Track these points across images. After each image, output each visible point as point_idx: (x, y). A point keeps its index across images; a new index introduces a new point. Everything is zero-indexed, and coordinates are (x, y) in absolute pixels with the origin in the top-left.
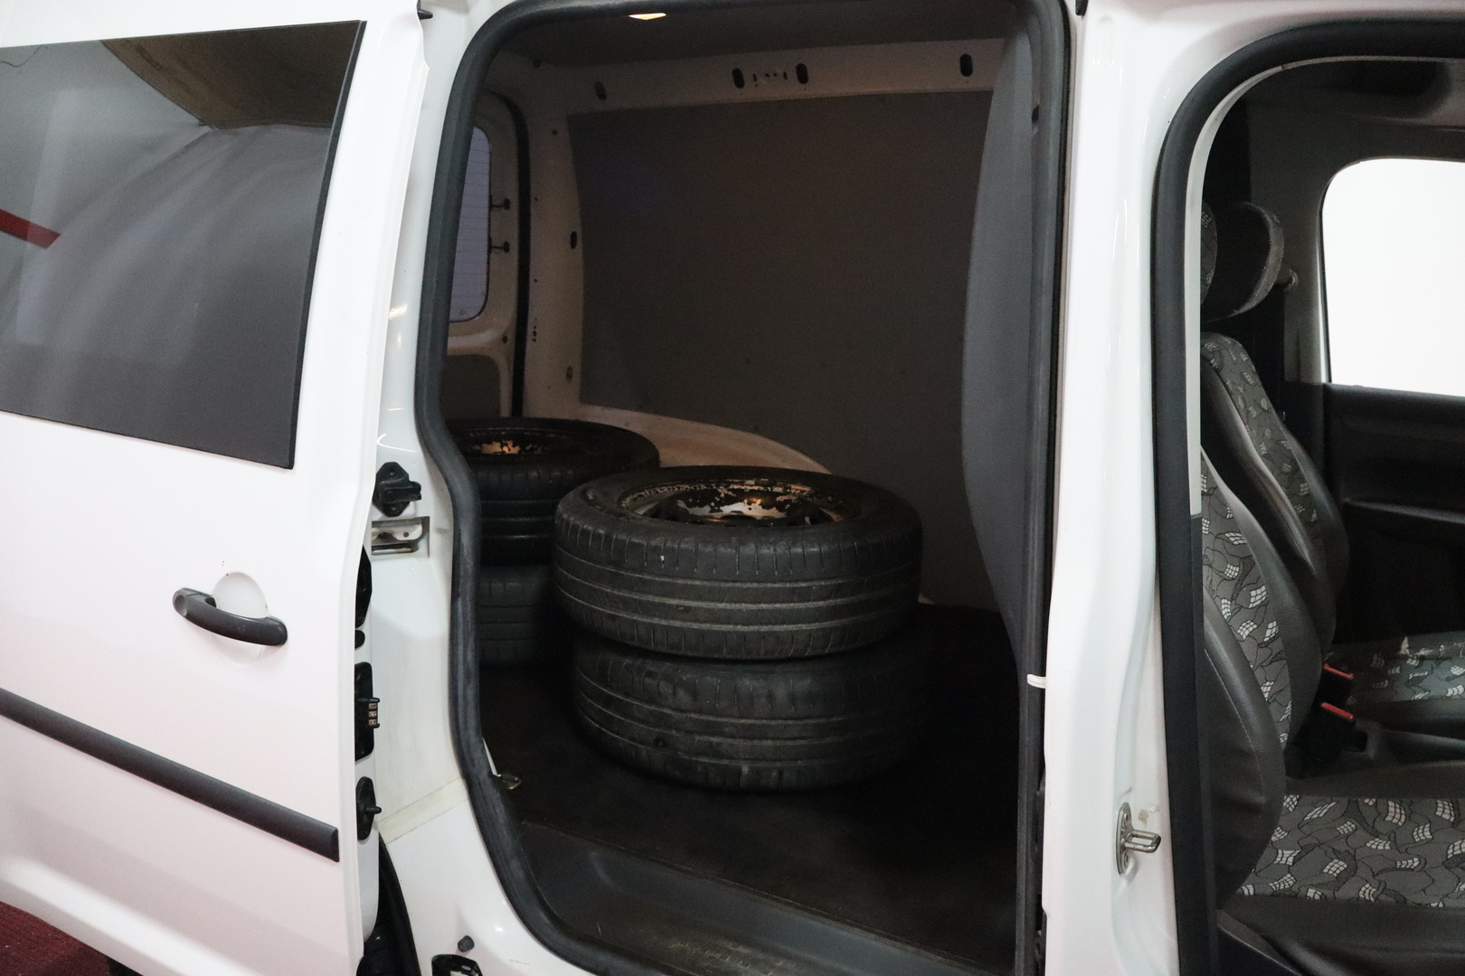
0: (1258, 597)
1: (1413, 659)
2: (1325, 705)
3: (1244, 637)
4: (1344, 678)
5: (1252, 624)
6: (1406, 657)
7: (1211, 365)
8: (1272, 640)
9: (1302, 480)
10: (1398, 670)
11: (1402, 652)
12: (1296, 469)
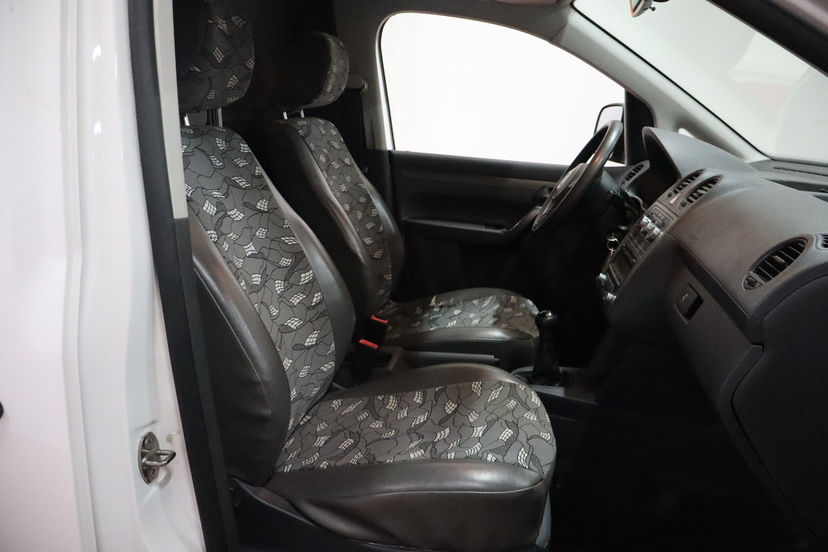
0: (306, 278)
1: (437, 308)
2: (362, 341)
3: (296, 304)
4: (382, 323)
5: (302, 295)
6: (433, 307)
7: (299, 134)
8: (317, 304)
9: (374, 207)
10: (427, 315)
11: (432, 304)
12: (369, 200)
